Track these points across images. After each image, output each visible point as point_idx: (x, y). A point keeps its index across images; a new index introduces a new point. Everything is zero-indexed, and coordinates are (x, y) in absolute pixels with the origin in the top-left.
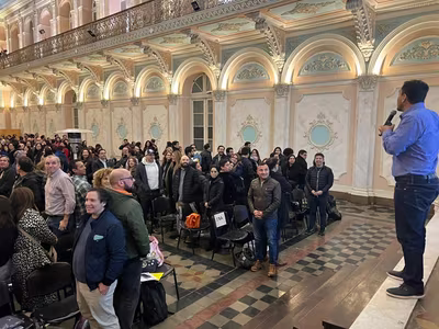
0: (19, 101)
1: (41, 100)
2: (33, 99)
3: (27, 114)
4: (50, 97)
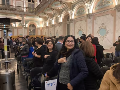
0: (45, 24)
1: (53, 22)
2: (50, 22)
3: (48, 29)
4: (57, 20)
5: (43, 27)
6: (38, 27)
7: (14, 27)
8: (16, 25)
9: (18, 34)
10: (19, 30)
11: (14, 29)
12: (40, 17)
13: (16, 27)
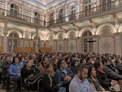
5: (47, 40)
6: (42, 40)
7: (21, 38)
8: (23, 36)
9: (24, 46)
10: (25, 41)
11: (21, 40)
12: (50, 30)
13: (22, 39)
